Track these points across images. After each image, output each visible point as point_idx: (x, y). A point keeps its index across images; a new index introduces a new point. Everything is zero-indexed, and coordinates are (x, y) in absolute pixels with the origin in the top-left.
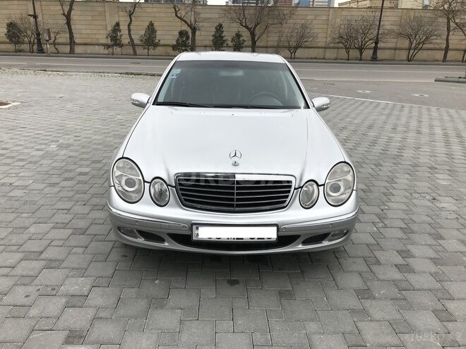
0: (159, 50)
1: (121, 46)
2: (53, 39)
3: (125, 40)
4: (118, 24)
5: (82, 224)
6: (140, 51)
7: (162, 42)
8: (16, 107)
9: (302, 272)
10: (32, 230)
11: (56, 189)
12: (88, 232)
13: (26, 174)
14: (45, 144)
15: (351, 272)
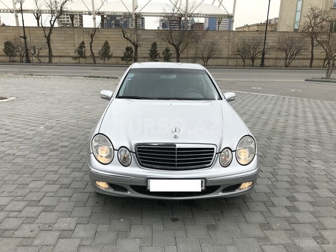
0: (112, 60)
1: (85, 57)
2: (37, 53)
3: (88, 53)
4: (83, 43)
5: (66, 181)
6: (98, 61)
7: (114, 55)
8: (12, 101)
9: (222, 212)
10: (32, 185)
11: (46, 157)
12: (71, 187)
13: (24, 147)
14: (36, 126)
15: (255, 211)
